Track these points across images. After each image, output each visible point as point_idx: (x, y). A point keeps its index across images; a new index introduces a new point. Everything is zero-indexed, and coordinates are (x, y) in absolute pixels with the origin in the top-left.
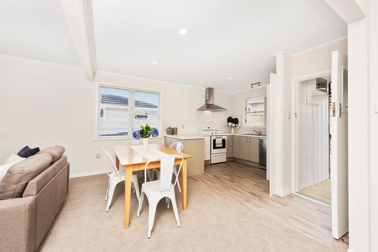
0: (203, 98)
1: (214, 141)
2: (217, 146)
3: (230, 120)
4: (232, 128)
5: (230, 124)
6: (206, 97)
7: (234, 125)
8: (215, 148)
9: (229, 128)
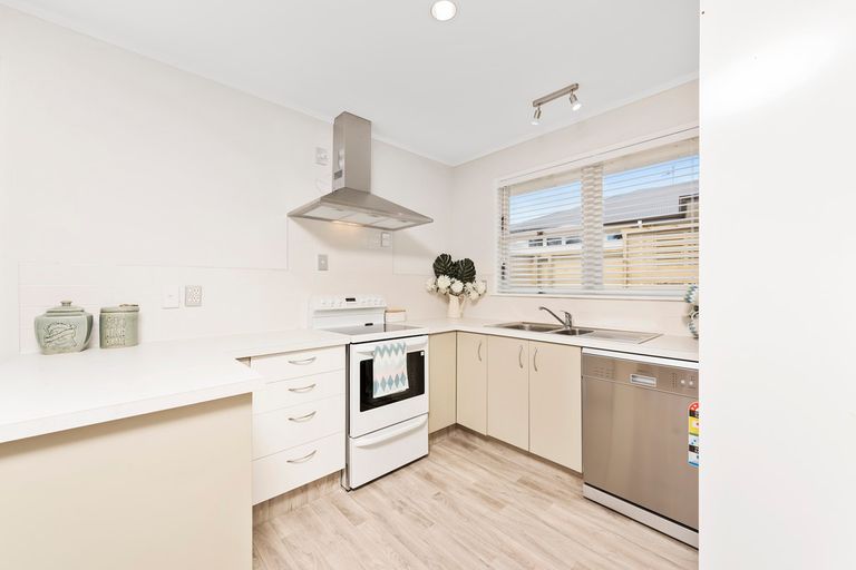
0: (320, 161)
1: (367, 368)
2: (378, 393)
3: (444, 266)
4: (454, 299)
5: (444, 281)
6: (337, 158)
7: (458, 286)
8: (368, 402)
9: (440, 302)
